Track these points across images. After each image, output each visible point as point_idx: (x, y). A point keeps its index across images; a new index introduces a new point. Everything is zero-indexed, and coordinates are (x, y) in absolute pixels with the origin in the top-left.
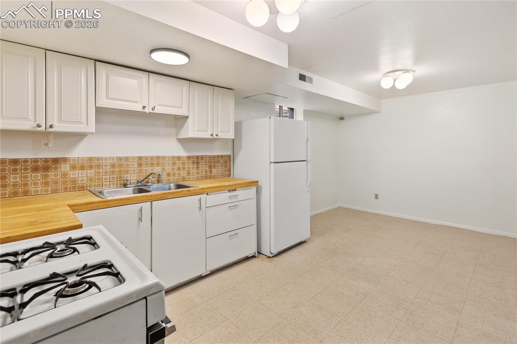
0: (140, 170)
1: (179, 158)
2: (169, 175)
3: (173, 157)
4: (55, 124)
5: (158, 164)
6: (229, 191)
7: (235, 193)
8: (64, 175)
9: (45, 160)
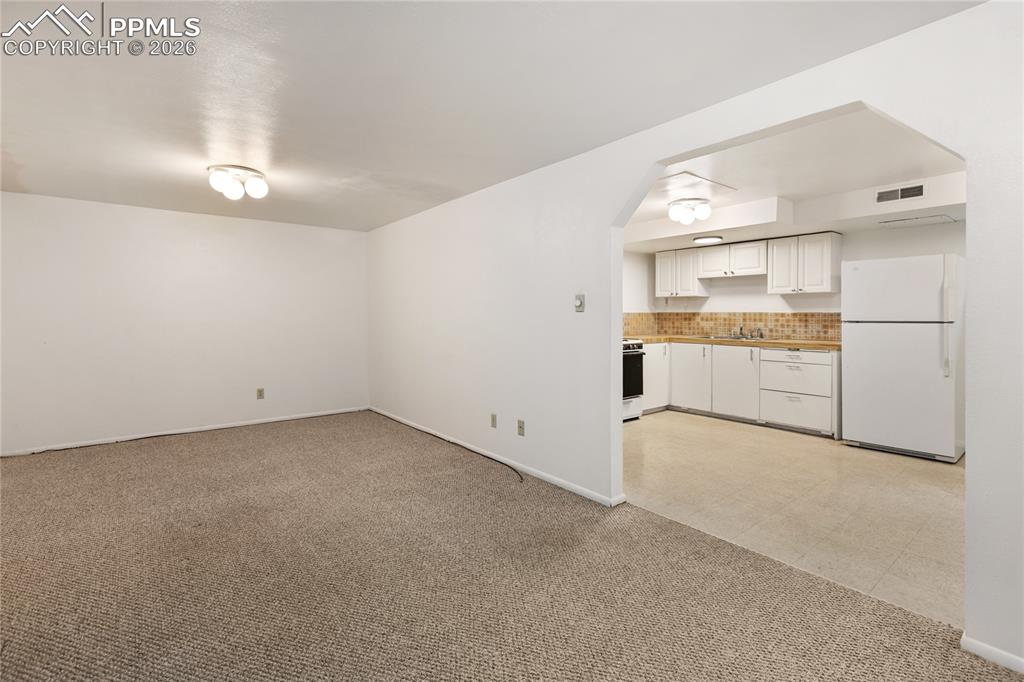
0: (745, 324)
1: (783, 315)
2: (771, 331)
3: (776, 314)
4: (679, 292)
5: (761, 320)
6: (790, 349)
7: (797, 353)
8: (698, 324)
9: (690, 314)
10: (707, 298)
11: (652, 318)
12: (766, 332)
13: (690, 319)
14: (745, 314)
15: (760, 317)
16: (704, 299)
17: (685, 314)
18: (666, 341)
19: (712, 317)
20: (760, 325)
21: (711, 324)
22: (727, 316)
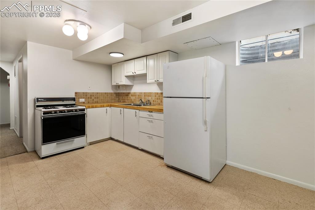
0: (145, 98)
1: (157, 93)
3: (155, 93)
5: (150, 96)
6: (149, 111)
7: (151, 114)
8: (130, 97)
9: (128, 93)
10: (133, 85)
11: (114, 95)
12: (152, 102)
13: (127, 95)
14: (145, 93)
15: (150, 94)
16: (132, 86)
17: (126, 93)
18: (108, 106)
19: (134, 94)
20: (150, 98)
21: (134, 97)
22: (139, 94)
